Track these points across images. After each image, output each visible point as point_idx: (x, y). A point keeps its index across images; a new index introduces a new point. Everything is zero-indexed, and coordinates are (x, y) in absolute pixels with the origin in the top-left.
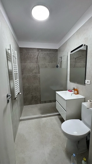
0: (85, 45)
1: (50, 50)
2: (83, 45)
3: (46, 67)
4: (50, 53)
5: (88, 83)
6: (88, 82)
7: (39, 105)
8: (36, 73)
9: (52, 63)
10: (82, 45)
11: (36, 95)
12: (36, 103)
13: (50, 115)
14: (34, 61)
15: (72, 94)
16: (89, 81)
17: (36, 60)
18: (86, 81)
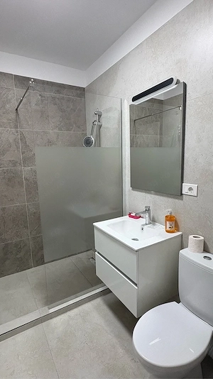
0: (178, 82)
1: (61, 87)
2: (175, 81)
3: (50, 143)
4: (63, 98)
5: (190, 193)
6: (190, 189)
7: (34, 274)
8: (14, 163)
9: (68, 130)
10: (169, 82)
11: (19, 239)
12: (22, 266)
13: (78, 299)
14: (5, 121)
15: (145, 227)
16: (195, 186)
17: (13, 116)
18: (186, 187)
